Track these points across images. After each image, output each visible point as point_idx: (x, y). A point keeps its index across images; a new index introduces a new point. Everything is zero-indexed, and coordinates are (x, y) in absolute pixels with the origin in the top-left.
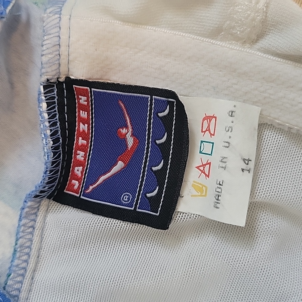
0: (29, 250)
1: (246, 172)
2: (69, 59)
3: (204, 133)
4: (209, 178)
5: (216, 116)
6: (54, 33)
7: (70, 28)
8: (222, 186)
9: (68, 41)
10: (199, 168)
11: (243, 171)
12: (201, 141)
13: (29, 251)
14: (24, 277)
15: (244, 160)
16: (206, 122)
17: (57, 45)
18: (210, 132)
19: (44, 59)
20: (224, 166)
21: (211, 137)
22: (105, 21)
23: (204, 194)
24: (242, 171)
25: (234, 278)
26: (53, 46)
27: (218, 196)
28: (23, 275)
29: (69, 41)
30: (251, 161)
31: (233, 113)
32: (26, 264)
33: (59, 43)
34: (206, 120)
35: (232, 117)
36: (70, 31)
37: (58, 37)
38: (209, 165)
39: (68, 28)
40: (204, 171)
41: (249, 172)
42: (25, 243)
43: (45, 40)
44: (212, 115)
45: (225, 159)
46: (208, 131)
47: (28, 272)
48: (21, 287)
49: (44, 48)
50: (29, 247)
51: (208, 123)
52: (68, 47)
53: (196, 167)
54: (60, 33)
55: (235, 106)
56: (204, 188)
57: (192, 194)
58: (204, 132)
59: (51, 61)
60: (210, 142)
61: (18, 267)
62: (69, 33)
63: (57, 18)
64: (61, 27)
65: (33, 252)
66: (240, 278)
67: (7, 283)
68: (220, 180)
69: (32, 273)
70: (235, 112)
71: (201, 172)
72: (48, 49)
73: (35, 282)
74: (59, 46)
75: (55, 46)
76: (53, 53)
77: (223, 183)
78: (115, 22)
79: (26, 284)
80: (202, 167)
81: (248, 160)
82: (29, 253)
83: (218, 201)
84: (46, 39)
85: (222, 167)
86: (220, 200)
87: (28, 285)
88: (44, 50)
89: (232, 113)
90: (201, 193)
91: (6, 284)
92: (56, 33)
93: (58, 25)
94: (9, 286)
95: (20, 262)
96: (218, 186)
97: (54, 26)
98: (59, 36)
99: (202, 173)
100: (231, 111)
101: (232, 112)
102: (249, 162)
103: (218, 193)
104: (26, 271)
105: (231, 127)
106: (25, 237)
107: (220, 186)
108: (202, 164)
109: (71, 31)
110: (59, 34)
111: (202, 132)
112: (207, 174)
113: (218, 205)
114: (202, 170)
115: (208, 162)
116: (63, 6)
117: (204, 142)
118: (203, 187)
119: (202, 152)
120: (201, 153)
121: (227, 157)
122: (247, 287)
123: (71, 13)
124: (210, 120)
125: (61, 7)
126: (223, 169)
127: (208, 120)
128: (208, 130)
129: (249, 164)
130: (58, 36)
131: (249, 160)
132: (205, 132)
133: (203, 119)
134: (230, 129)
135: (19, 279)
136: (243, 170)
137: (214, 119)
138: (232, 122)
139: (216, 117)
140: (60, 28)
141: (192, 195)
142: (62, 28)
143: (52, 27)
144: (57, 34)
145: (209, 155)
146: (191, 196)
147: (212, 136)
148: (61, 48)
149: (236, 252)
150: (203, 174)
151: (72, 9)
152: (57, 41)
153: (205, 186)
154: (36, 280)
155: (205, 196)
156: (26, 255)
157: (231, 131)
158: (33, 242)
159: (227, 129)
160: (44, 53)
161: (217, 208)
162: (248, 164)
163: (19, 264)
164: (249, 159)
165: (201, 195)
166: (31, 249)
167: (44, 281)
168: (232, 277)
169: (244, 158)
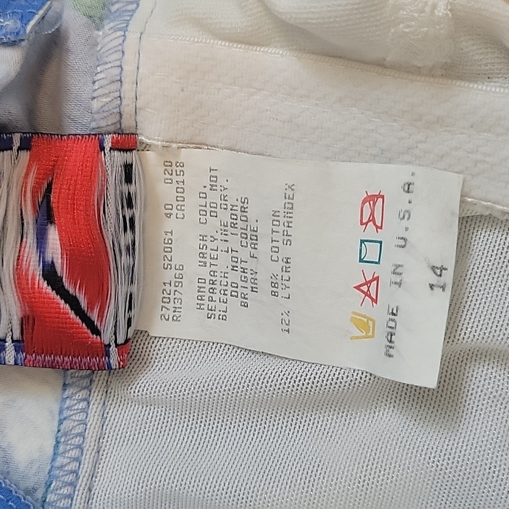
0: (82, 439)
1: (437, 291)
2: (136, 106)
3: (365, 226)
4: (376, 304)
5: (383, 194)
6: (113, 61)
7: (140, 52)
8: (396, 317)
9: (135, 75)
10: (361, 288)
11: (432, 289)
12: (361, 240)
13: (81, 442)
14: (75, 487)
15: (433, 268)
16: (367, 206)
17: (116, 81)
18: (375, 224)
19: (95, 105)
20: (398, 281)
21: (377, 232)
22: (198, 40)
23: (371, 334)
24: (430, 289)
25: (442, 488)
26: (111, 83)
27: (391, 336)
28: (73, 484)
29: (137, 75)
30: (446, 269)
31: (411, 186)
32: (78, 465)
33: (121, 78)
34: (368, 203)
35: (409, 194)
36: (139, 57)
37: (120, 68)
38: (376, 282)
39: (136, 54)
40: (368, 293)
41: (444, 290)
42: (74, 427)
43: (98, 73)
44: (377, 194)
45: (399, 268)
46: (372, 223)
47: (81, 478)
48: (71, 504)
49: (96, 86)
50: (82, 435)
51: (371, 208)
52: (135, 85)
53: (355, 287)
54: (123, 61)
55: (413, 174)
56: (371, 323)
57: (352, 335)
58: (364, 224)
59: (106, 108)
60: (375, 242)
61: (62, 470)
62: (139, 61)
63: (119, 37)
64: (125, 51)
65: (88, 444)
66: (452, 488)
67: (46, 499)
68: (393, 306)
69: (88, 480)
70: (413, 184)
71: (364, 295)
72: (101, 87)
73: (95, 497)
74: (119, 82)
75: (113, 82)
76: (111, 94)
77: (397, 311)
78: (216, 42)
79: (79, 500)
80: (366, 286)
81: (440, 268)
82: (81, 445)
83: (390, 344)
84: (99, 71)
85: (395, 283)
86: (393, 342)
87: (83, 501)
88: (96, 90)
89: (408, 188)
90: (366, 334)
91: (45, 501)
92: (116, 60)
93: (120, 48)
94: (49, 504)
95: (66, 461)
96: (391, 318)
97: (113, 50)
98: (121, 66)
99: (367, 297)
100: (407, 183)
101: (409, 185)
102: (443, 271)
103: (390, 330)
104: (78, 477)
105: (407, 212)
106: (74, 417)
107: (393, 317)
108: (365, 282)
109: (141, 58)
110: (121, 62)
111: (361, 225)
112: (375, 298)
113: (391, 351)
114: (366, 291)
115: (374, 277)
116: (130, 20)
117: (367, 241)
118: (369, 321)
119: (364, 259)
120: (361, 261)
121: (402, 264)
122: (466, 501)
123: (145, 29)
124: (374, 203)
125: (128, 21)
126: (398, 286)
127: (371, 202)
128: (371, 221)
129: (442, 275)
130: (119, 66)
131: (443, 269)
132: (366, 224)
133: (363, 201)
134: (406, 215)
135: (66, 491)
136: (432, 287)
137: (380, 200)
138: (409, 202)
139: (383, 196)
140: (123, 52)
141: (353, 337)
142: (126, 54)
143: (111, 52)
144: (118, 63)
145: (376, 263)
146: (351, 339)
147: (378, 230)
148: (123, 87)
149: (442, 439)
150: (367, 299)
151: (147, 22)
152: (117, 75)
153: (372, 320)
154: (96, 493)
155: (373, 336)
156: (76, 448)
157: (409, 219)
158: (88, 427)
159: (402, 216)
160: (95, 95)
161: (390, 356)
162: (440, 275)
163: (66, 465)
164: (442, 266)
165: (366, 335)
166: (84, 438)
167: (109, 494)
168: (436, 486)
169: (433, 265)
